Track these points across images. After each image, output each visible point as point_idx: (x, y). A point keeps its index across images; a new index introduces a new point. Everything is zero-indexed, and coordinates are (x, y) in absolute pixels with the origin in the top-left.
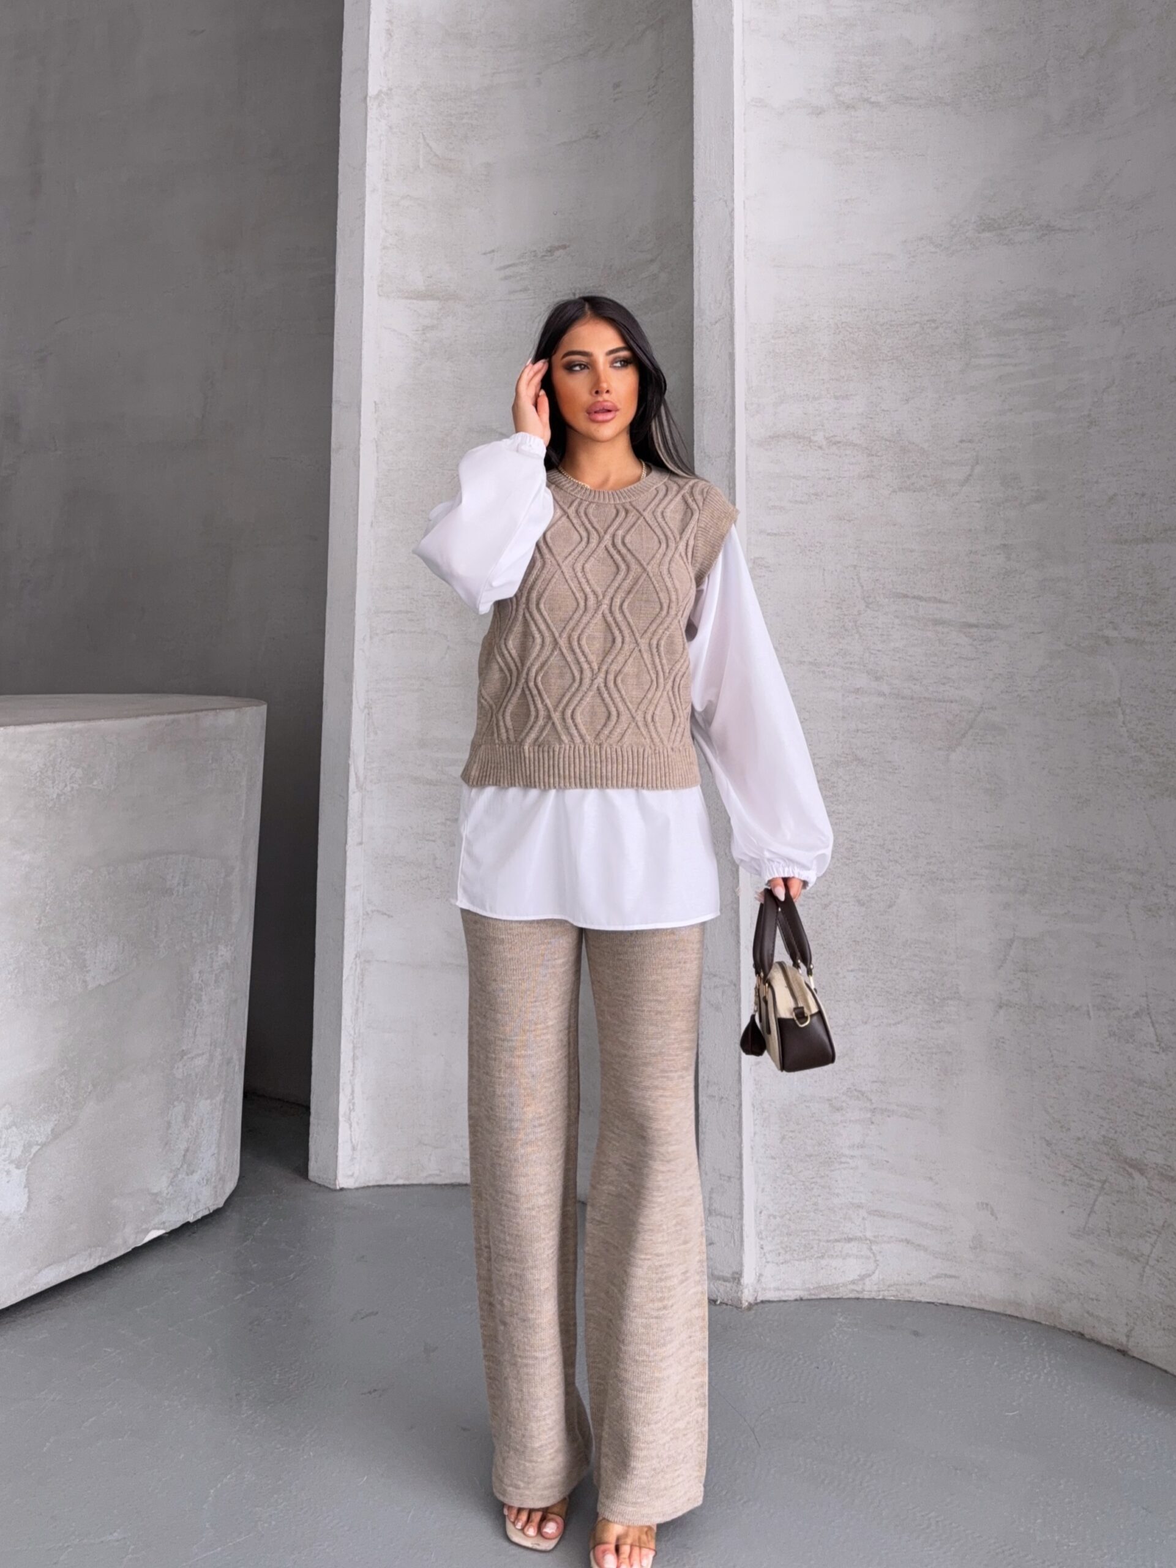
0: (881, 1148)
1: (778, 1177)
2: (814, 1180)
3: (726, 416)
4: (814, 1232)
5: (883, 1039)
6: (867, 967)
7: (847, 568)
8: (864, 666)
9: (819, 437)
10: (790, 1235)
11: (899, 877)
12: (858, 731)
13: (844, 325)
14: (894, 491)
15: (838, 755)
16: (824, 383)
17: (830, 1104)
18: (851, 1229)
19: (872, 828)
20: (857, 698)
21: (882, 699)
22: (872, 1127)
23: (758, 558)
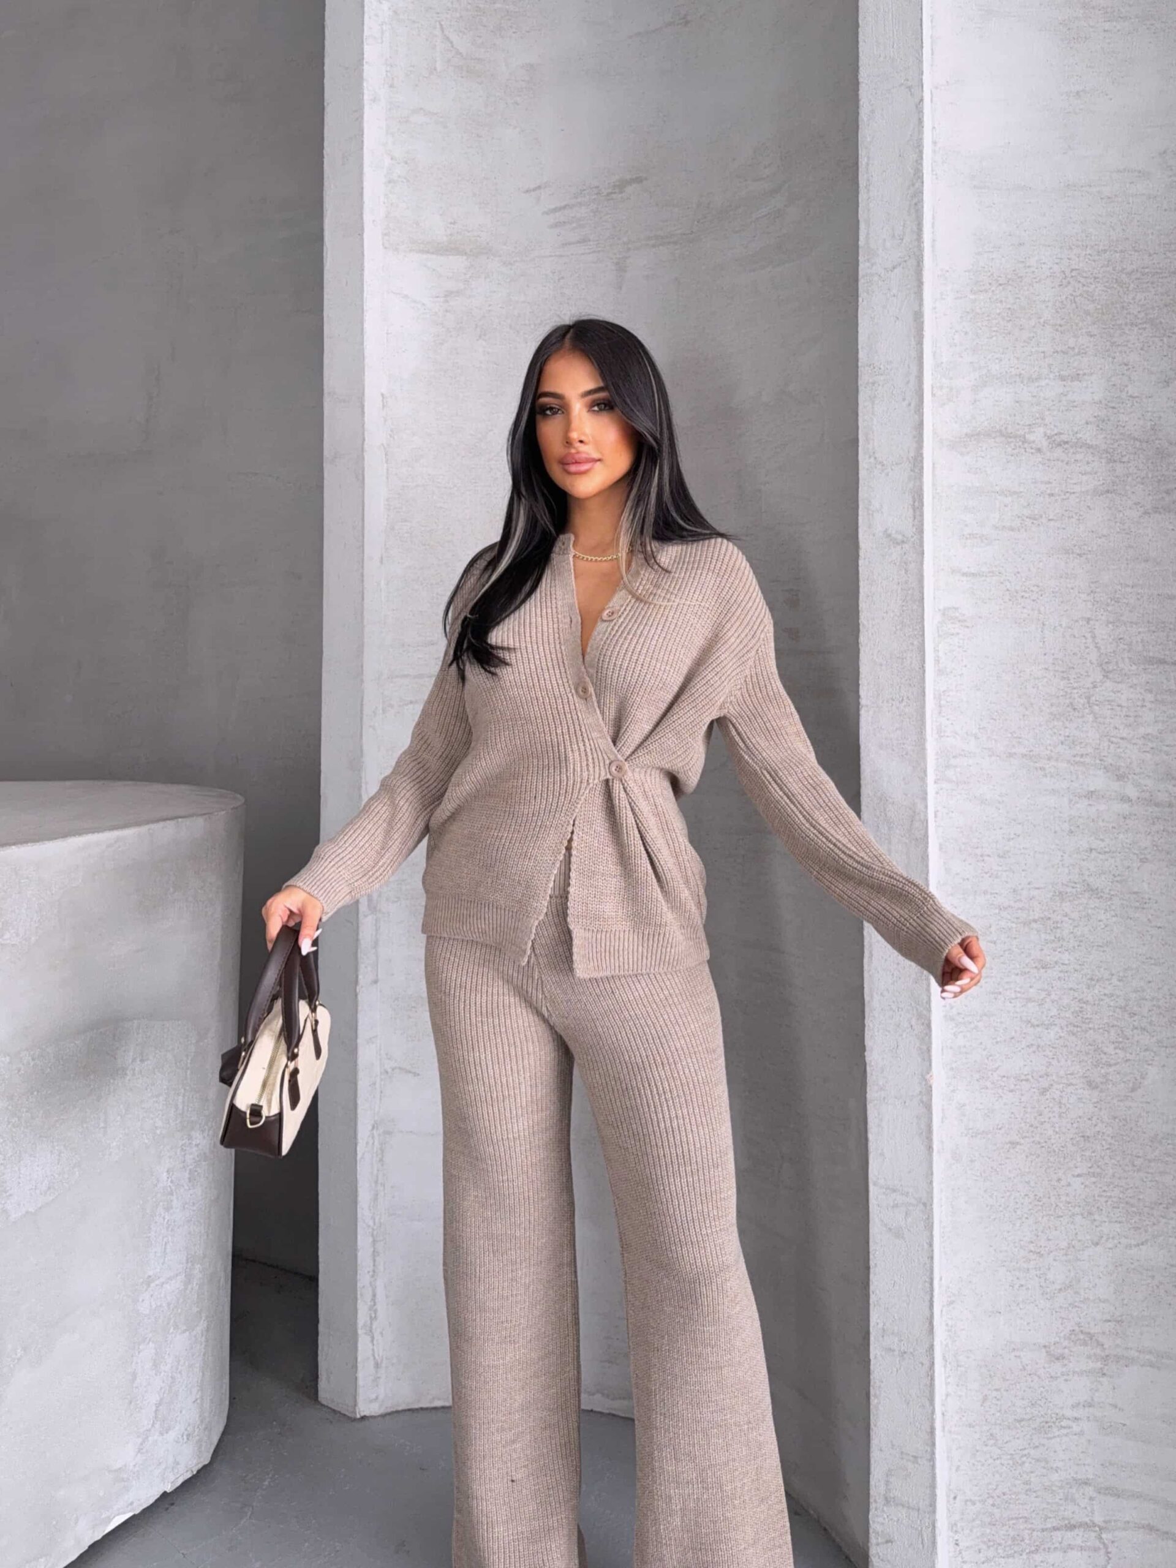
0: (1116, 1407)
1: (977, 1451)
2: (1025, 1452)
3: (910, 405)
4: (1026, 1520)
5: (1121, 1265)
6: (1098, 1170)
7: (1077, 621)
8: (1101, 760)
9: (1037, 436)
10: (994, 1525)
11: (1146, 1050)
12: (1091, 850)
13: (1074, 274)
14: (1146, 513)
15: (1063, 884)
16: (1044, 357)
17: (1047, 1352)
18: (1073, 1513)
19: (1110, 984)
20: (1090, 805)
21: (1126, 806)
22: (1104, 1380)
23: (949, 608)
